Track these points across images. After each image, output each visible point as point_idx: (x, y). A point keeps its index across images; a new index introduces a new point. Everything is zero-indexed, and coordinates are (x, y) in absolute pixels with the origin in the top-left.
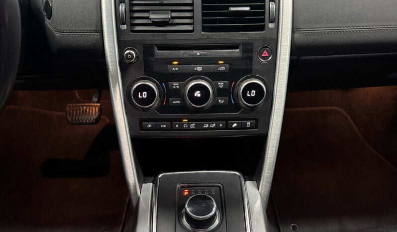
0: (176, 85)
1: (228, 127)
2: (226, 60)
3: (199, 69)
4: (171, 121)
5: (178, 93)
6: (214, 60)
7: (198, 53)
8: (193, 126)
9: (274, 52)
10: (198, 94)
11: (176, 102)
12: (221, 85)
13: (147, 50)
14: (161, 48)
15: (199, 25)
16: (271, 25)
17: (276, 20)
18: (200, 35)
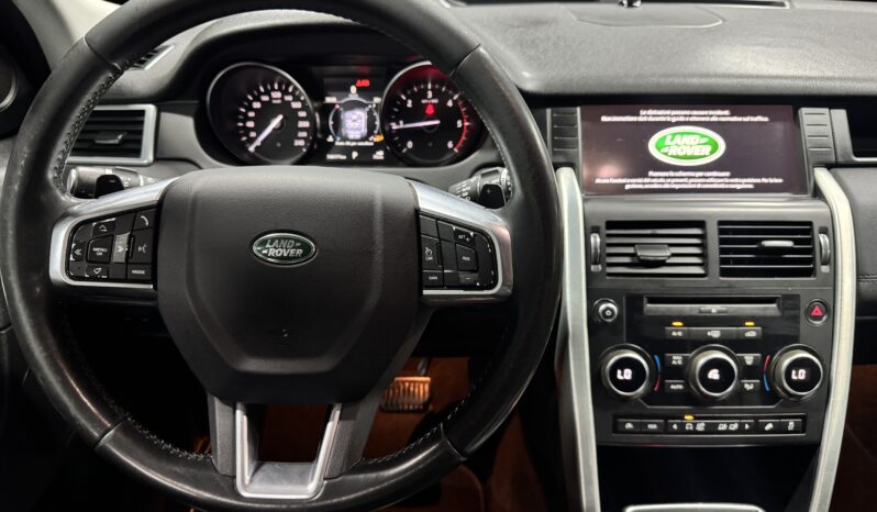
0: (677, 359)
1: (758, 428)
2: (757, 320)
3: (715, 333)
4: (667, 417)
5: (679, 373)
6: (738, 321)
7: (714, 309)
8: (701, 426)
9: (830, 309)
10: (714, 374)
11: (677, 387)
12: (749, 359)
13: (632, 303)
14: (652, 300)
15: (715, 266)
16: (825, 269)
17: (831, 260)
18: (716, 281)
